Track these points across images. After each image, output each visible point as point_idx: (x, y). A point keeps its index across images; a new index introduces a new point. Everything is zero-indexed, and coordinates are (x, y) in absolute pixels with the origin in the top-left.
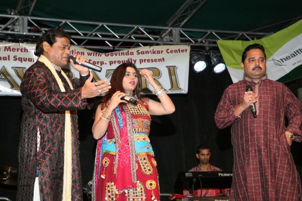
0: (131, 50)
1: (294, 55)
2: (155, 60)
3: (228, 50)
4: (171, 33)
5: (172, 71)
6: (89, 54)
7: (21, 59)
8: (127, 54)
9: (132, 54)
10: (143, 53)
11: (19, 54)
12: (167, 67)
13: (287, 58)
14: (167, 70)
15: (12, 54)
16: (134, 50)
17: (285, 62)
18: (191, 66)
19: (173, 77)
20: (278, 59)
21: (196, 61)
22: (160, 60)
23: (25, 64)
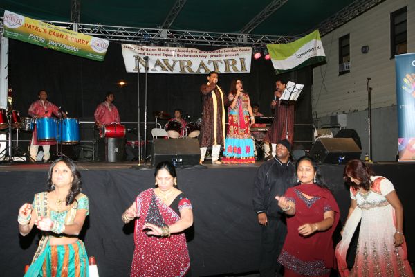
0: (221, 50)
1: (306, 53)
2: (234, 55)
3: (272, 49)
4: (242, 37)
5: (242, 61)
6: (199, 52)
7: (166, 55)
8: (219, 52)
9: (222, 52)
10: (227, 51)
11: (165, 53)
13: (303, 54)
14: (240, 60)
15: (162, 52)
16: (223, 50)
17: (302, 57)
18: (253, 56)
19: (243, 65)
20: (298, 54)
21: (255, 53)
22: (236, 55)
23: (168, 58)
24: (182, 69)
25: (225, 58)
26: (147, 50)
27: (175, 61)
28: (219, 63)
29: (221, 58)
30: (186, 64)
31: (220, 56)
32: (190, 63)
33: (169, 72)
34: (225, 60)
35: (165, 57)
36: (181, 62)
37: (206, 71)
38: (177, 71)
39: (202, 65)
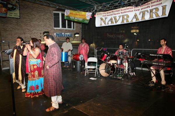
0: (148, 3)
2: (158, 5)
6: (134, 8)
8: (148, 4)
9: (149, 4)
10: (153, 3)
11: (115, 13)
12: (162, 6)
14: (162, 7)
15: (113, 13)
16: (150, 2)
19: (164, 10)
22: (160, 4)
23: (116, 15)
24: (123, 21)
25: (151, 8)
26: (107, 13)
27: (120, 17)
28: (146, 13)
29: (148, 9)
30: (125, 17)
31: (147, 7)
32: (128, 16)
33: (115, 24)
34: (150, 10)
35: (114, 16)
36: (123, 17)
37: (136, 20)
38: (119, 23)
39: (135, 16)
